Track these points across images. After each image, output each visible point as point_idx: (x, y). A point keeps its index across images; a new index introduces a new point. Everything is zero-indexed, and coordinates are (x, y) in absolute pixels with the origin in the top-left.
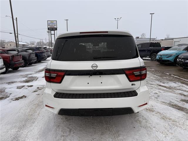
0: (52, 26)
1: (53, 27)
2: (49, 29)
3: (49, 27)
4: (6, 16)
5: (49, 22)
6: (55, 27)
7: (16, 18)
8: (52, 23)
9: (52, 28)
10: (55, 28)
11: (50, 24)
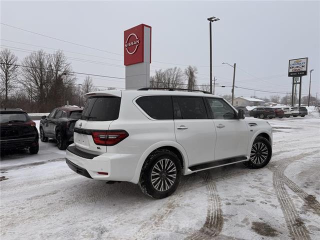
0: (297, 69)
1: (299, 69)
2: (291, 74)
3: (291, 71)
4: (223, 63)
5: (292, 62)
6: (304, 69)
7: (235, 64)
8: (299, 64)
9: (297, 72)
10: (303, 72)
11: (293, 66)
